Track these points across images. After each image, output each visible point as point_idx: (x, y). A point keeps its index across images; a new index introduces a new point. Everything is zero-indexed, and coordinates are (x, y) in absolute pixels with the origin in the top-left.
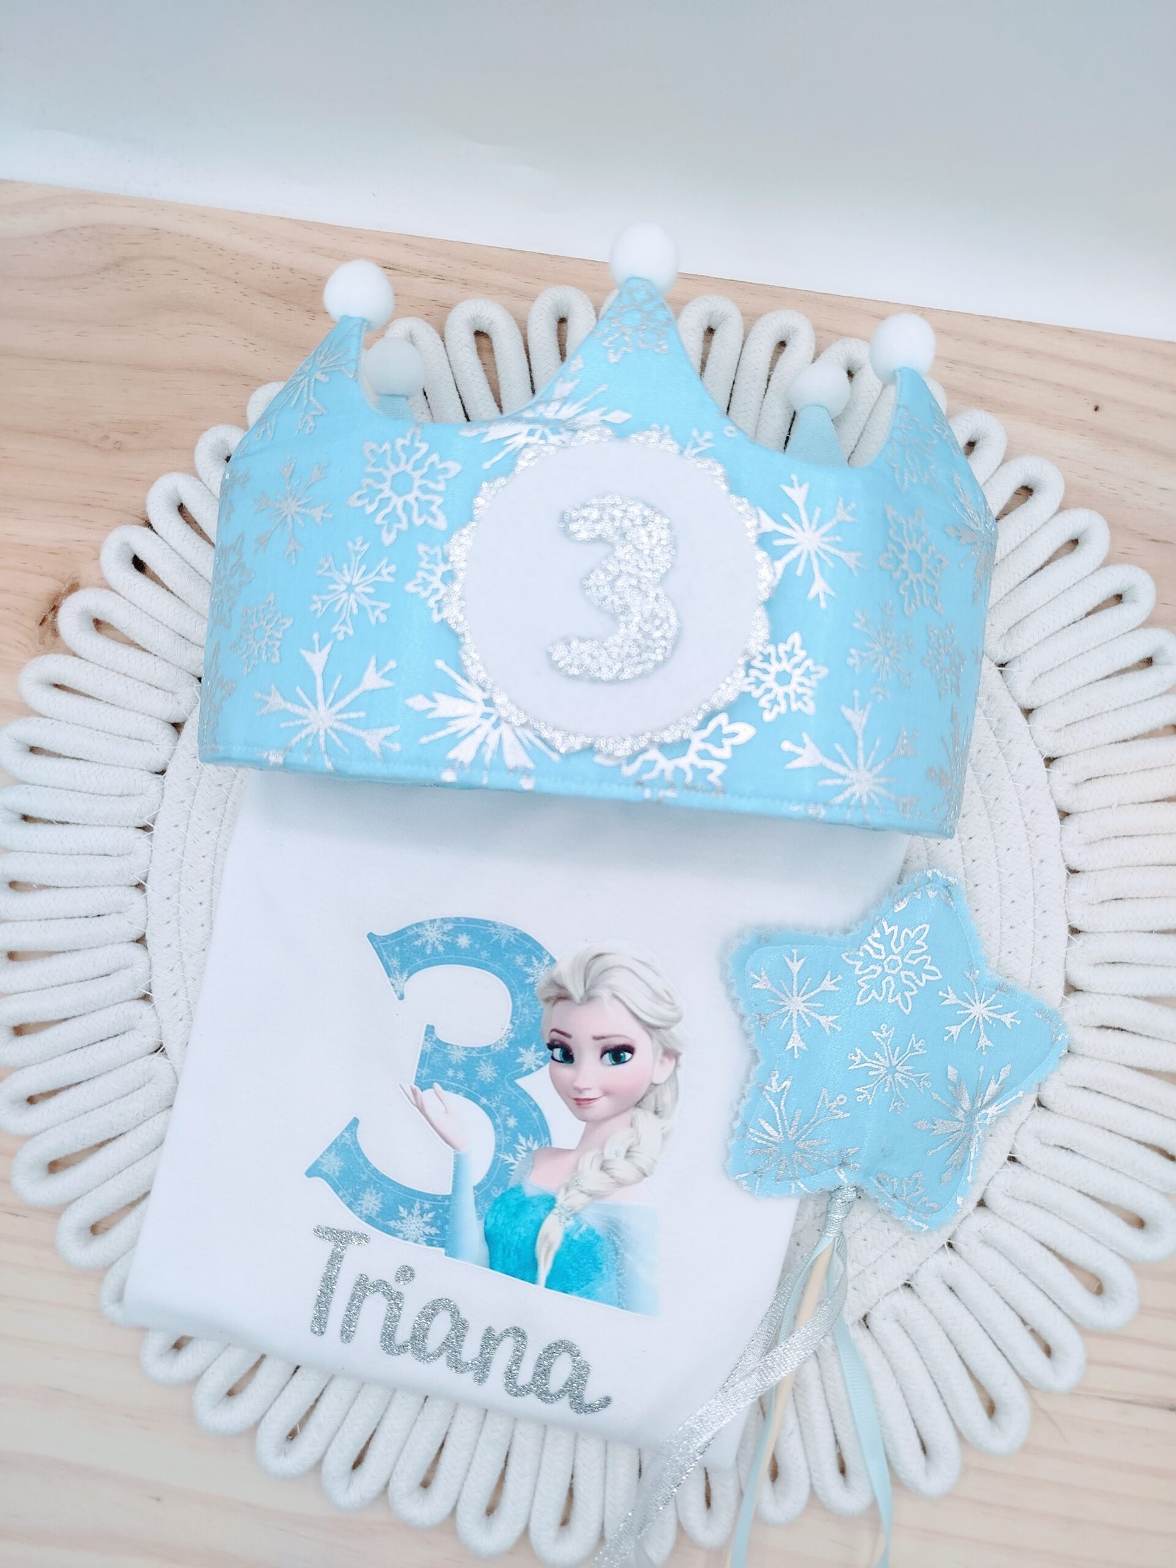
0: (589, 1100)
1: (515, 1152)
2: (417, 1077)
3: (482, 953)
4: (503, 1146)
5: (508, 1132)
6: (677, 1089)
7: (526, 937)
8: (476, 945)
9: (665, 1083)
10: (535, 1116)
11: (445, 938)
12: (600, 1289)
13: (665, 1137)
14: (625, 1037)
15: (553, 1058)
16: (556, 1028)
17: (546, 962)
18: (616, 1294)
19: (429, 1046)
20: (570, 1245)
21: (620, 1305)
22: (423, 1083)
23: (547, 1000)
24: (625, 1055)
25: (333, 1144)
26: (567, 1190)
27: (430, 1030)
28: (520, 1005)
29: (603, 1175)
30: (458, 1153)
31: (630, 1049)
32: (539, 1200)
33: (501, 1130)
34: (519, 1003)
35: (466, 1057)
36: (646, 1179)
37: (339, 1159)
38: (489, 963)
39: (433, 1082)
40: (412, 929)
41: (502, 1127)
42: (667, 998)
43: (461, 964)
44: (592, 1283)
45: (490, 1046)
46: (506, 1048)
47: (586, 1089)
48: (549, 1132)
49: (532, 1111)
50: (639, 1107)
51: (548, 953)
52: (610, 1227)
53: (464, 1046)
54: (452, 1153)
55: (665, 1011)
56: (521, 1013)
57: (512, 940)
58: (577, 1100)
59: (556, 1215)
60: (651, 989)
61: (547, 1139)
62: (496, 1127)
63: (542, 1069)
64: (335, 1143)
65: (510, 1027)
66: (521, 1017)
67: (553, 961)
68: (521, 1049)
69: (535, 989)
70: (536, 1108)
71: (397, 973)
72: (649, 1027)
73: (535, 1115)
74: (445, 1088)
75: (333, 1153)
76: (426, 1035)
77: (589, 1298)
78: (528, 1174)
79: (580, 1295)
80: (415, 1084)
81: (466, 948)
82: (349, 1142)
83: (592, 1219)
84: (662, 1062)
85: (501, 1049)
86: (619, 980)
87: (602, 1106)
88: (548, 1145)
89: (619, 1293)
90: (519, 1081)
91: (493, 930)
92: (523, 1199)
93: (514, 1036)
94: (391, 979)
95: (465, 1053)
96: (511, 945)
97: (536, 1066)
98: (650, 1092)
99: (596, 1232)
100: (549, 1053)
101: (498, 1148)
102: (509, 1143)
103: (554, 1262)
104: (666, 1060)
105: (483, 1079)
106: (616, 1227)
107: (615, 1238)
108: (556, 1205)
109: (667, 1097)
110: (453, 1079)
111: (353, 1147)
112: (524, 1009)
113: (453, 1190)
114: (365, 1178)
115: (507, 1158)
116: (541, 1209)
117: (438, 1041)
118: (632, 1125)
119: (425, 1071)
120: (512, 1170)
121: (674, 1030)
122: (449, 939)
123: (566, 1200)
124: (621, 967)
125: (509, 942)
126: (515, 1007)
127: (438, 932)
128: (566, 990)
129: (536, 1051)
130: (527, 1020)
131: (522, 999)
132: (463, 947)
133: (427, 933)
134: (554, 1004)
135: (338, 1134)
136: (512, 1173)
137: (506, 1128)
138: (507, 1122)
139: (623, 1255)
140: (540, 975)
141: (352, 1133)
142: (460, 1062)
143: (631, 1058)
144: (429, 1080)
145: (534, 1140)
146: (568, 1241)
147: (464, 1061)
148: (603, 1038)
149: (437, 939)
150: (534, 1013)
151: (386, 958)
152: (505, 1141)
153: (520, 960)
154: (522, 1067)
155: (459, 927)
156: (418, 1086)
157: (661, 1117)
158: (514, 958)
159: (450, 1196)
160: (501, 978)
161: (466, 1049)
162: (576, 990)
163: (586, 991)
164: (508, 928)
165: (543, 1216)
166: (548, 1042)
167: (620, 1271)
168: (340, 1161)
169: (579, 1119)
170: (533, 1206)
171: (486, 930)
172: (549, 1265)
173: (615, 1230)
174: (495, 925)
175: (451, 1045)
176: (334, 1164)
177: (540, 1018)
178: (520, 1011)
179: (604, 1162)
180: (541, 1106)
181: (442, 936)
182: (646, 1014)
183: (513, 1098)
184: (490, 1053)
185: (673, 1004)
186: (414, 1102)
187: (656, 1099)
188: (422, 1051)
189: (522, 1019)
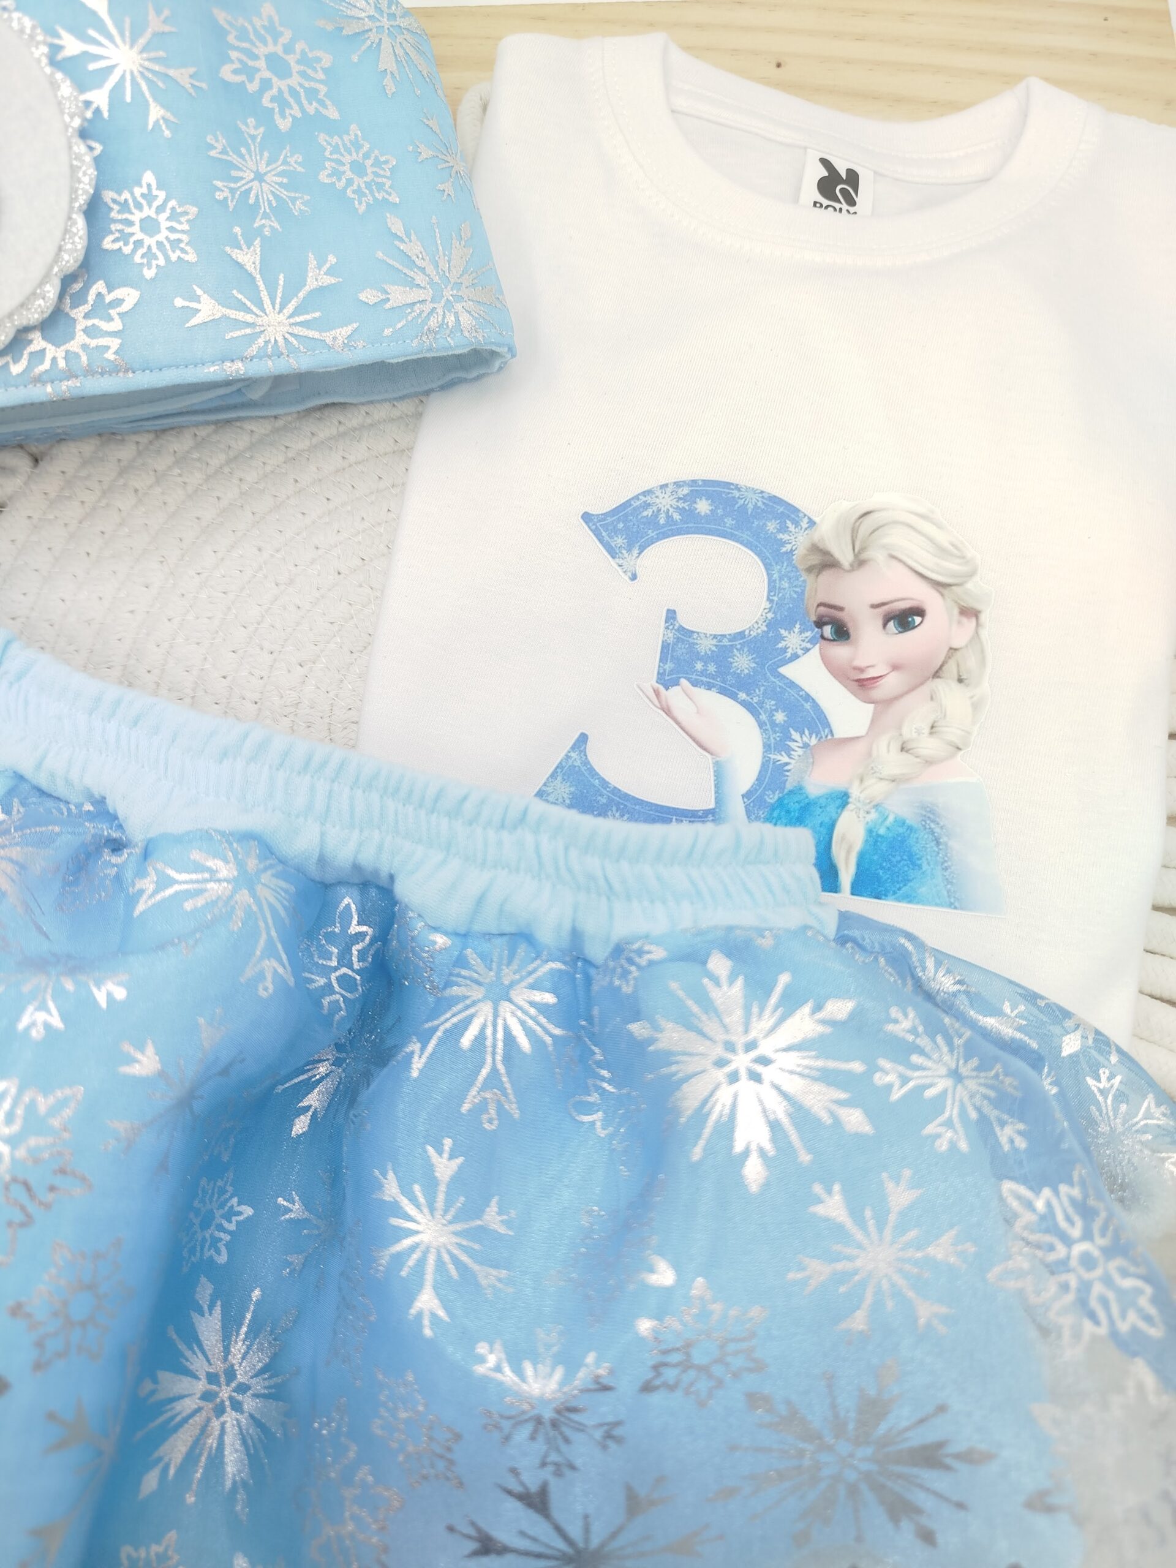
0: (874, 678)
1: (788, 751)
2: (658, 673)
3: (726, 520)
4: (772, 745)
5: (777, 729)
6: (983, 651)
7: (776, 500)
8: (719, 511)
9: (966, 646)
10: (808, 708)
11: (681, 505)
12: (923, 890)
13: (976, 706)
14: (912, 599)
15: (823, 637)
16: (823, 601)
17: (804, 524)
18: (945, 893)
19: (671, 635)
20: (876, 841)
21: (951, 905)
22: (667, 680)
23: (809, 570)
24: (913, 620)
25: (557, 767)
26: (862, 780)
27: (671, 615)
28: (778, 579)
29: (905, 755)
30: (718, 759)
31: (920, 612)
32: (827, 799)
33: (768, 726)
34: (775, 576)
35: (716, 646)
36: (962, 752)
37: (568, 784)
38: (736, 533)
39: (680, 678)
40: (638, 499)
41: (768, 725)
42: (955, 552)
43: (702, 533)
44: (909, 884)
45: (744, 631)
46: (764, 632)
47: (868, 667)
48: (828, 722)
49: (803, 702)
50: (939, 677)
51: (805, 515)
52: (924, 813)
53: (714, 633)
54: (710, 761)
55: (954, 566)
56: (779, 587)
57: (760, 504)
58: (858, 681)
59: (852, 811)
60: (934, 543)
61: (827, 731)
62: (761, 725)
63: (811, 651)
64: (560, 766)
65: (768, 605)
66: (779, 593)
67: (812, 523)
68: (782, 631)
69: (794, 557)
70: (808, 697)
71: (624, 552)
72: (939, 586)
73: (807, 706)
74: (695, 684)
75: (559, 778)
76: (666, 622)
77: (910, 902)
78: (808, 773)
79: (898, 900)
80: (657, 682)
81: (706, 515)
82: (578, 763)
83: (901, 807)
84: (959, 622)
85: (758, 634)
86: (895, 538)
87: (892, 683)
88: (829, 737)
89: (948, 891)
90: (782, 670)
91: (736, 494)
92: (806, 801)
93: (773, 616)
94: (617, 560)
95: (714, 642)
96: (759, 511)
97: (802, 649)
98: (949, 658)
99: (907, 821)
100: (817, 632)
101: (767, 747)
102: (781, 740)
103: (859, 865)
104: (964, 620)
105: (739, 671)
106: (932, 811)
107: (933, 826)
108: (850, 800)
109: (970, 662)
110: (703, 673)
111: (583, 769)
112: (783, 582)
113: (716, 803)
114: (604, 800)
115: (779, 757)
116: (832, 809)
117: (681, 629)
118: (932, 698)
119: (669, 666)
120: (788, 771)
121: (969, 586)
122: (685, 505)
123: (861, 792)
124: (896, 522)
125: (756, 507)
126: (771, 581)
127: (672, 498)
128: (832, 556)
129: (801, 632)
130: (787, 596)
131: (780, 571)
132: (703, 514)
133: (658, 501)
134: (819, 573)
135: (562, 755)
136: (787, 773)
137: (774, 724)
138: (774, 718)
139: (946, 844)
140: (799, 541)
141: (581, 751)
142: (709, 653)
143: (921, 622)
144: (674, 676)
145: (811, 735)
146: (873, 837)
147: (713, 651)
148: (883, 604)
149: (671, 506)
150: (795, 586)
151: (606, 538)
152: (774, 738)
153: (771, 526)
154: (786, 652)
155: (697, 490)
156: (662, 684)
157: (967, 685)
158: (765, 524)
159: (714, 809)
160: (751, 550)
161: (715, 637)
162: (844, 555)
163: (856, 556)
164: (754, 491)
165: (834, 815)
166: (815, 619)
167: (946, 864)
168: (570, 786)
169: (865, 702)
170: (820, 808)
171: (729, 493)
172: (852, 869)
173: (931, 816)
174: (738, 488)
175: (698, 633)
176: (564, 789)
177: (803, 592)
178: (778, 585)
179: (904, 743)
180: (813, 694)
181: (678, 501)
182: (933, 571)
183: (778, 689)
184: (745, 640)
185: (964, 557)
186: (658, 705)
187: (958, 665)
188: (663, 642)
189: (781, 595)
